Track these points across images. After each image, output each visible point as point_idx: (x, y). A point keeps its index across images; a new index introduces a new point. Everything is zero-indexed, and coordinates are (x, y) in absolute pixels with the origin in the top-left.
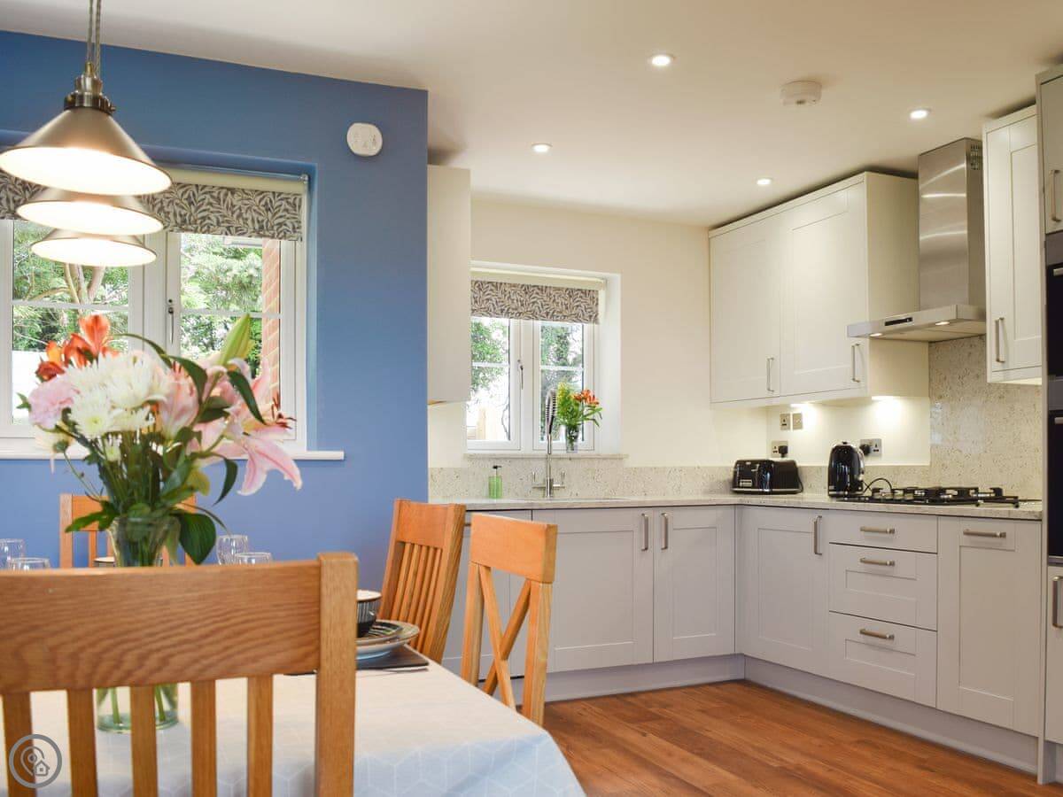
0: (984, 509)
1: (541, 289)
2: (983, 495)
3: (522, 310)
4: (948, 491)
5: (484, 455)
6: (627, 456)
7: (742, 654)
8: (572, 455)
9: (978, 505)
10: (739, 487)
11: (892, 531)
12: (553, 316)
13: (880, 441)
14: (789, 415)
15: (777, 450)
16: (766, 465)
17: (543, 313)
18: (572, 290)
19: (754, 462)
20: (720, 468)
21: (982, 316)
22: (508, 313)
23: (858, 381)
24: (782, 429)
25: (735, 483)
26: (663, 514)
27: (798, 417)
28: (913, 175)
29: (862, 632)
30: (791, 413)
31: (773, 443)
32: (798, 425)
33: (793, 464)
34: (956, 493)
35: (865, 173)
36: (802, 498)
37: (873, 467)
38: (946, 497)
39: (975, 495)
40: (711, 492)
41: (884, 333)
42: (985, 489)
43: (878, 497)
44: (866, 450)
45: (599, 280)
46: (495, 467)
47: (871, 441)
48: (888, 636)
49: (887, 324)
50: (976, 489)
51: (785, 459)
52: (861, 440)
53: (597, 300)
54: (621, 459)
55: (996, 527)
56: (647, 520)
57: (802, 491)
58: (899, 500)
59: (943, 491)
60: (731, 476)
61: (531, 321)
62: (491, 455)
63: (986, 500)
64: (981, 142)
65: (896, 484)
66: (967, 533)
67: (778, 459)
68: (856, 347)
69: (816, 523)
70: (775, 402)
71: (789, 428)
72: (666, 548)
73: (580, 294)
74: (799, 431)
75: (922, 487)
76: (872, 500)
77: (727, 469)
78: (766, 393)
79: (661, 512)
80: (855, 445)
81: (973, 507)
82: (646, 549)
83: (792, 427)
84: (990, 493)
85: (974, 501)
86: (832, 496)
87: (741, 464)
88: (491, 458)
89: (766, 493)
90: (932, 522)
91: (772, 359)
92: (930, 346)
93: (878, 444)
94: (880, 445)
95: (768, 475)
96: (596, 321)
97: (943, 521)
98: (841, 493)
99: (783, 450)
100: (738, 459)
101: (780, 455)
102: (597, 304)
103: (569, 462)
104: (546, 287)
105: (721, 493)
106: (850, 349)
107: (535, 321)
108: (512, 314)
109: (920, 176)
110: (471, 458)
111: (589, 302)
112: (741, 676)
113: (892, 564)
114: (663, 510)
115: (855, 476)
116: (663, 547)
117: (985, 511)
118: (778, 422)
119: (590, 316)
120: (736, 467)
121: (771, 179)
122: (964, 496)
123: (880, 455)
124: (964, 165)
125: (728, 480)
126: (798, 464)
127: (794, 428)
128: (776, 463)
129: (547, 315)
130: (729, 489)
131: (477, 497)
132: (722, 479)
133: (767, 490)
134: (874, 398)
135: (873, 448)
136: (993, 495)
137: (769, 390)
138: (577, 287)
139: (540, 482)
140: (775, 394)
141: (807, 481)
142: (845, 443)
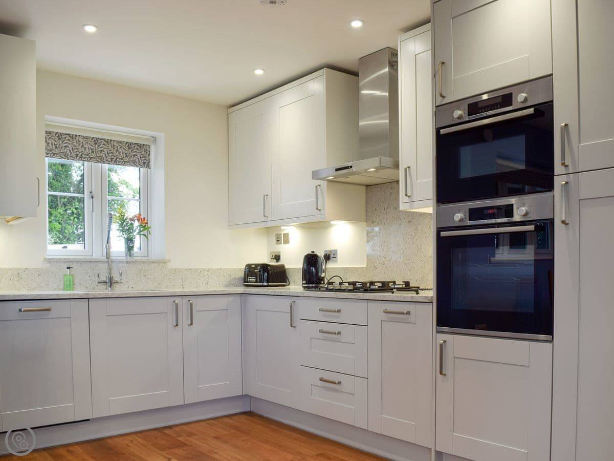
0: (397, 295)
1: (107, 141)
2: (397, 286)
3: (93, 155)
4: (376, 284)
5: (60, 259)
6: (169, 261)
7: (247, 396)
8: (130, 259)
9: (393, 293)
10: (247, 282)
11: (339, 311)
12: (116, 161)
13: (336, 251)
14: (281, 234)
15: (274, 257)
16: (265, 267)
17: (109, 159)
18: (131, 144)
19: (257, 265)
20: (235, 269)
21: (396, 166)
22: (81, 157)
23: (320, 210)
24: (277, 244)
25: (245, 280)
26: (189, 301)
27: (286, 235)
28: (355, 74)
29: (321, 380)
30: (282, 233)
31: (271, 252)
32: (287, 241)
33: (283, 266)
34: (380, 285)
35: (325, 69)
36: (289, 289)
37: (332, 268)
38: (374, 287)
39: (393, 286)
40: (229, 285)
41: (335, 177)
42: (400, 282)
43: (331, 288)
44: (327, 257)
45: (150, 138)
46: (69, 268)
47: (331, 251)
48: (337, 382)
49: (337, 170)
50: (394, 282)
51: (278, 263)
52: (325, 251)
53: (149, 151)
54: (165, 263)
55: (404, 308)
56: (177, 305)
57: (289, 285)
58: (344, 290)
59: (372, 283)
60: (243, 275)
61: (100, 164)
62: (65, 259)
63: (398, 289)
64: (397, 51)
65: (346, 279)
66: (386, 312)
67: (274, 263)
68: (318, 187)
69: (291, 306)
70: (269, 225)
71: (281, 243)
72: (192, 324)
73: (137, 147)
74: (287, 245)
75: (361, 281)
76: (328, 290)
77: (240, 269)
78: (263, 219)
79: (187, 300)
80: (321, 254)
81: (390, 294)
82: (177, 325)
83: (282, 242)
84: (402, 285)
85: (391, 290)
86: (305, 288)
87: (249, 266)
88: (65, 261)
89: (265, 286)
90: (363, 305)
91: (267, 195)
92: (366, 189)
93: (335, 253)
94: (337, 254)
95: (266, 274)
96: (148, 166)
97: (371, 304)
98: (310, 285)
99: (277, 258)
100: (248, 263)
101: (275, 261)
102: (149, 155)
103: (126, 264)
104: (111, 140)
105: (236, 286)
106: (315, 188)
107: (103, 165)
108: (85, 158)
109: (360, 75)
110: (50, 261)
111: (143, 153)
112: (247, 409)
113: (339, 333)
114: (189, 298)
115: (319, 274)
116: (190, 324)
117: (397, 296)
118: (274, 239)
119: (144, 163)
120: (245, 269)
121: (264, 70)
122: (385, 287)
123: (337, 261)
124: (387, 70)
125: (241, 277)
126: (286, 267)
127: (284, 243)
128: (271, 266)
129: (112, 160)
130: (242, 284)
131: (55, 289)
132: (237, 277)
133: (266, 284)
134: (332, 223)
135: (332, 256)
136: (404, 286)
137: (264, 216)
138: (134, 142)
139: (104, 278)
140: (269, 219)
141: (291, 278)
142: (313, 252)
